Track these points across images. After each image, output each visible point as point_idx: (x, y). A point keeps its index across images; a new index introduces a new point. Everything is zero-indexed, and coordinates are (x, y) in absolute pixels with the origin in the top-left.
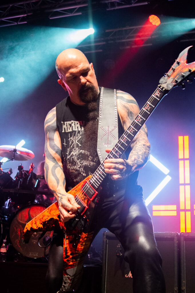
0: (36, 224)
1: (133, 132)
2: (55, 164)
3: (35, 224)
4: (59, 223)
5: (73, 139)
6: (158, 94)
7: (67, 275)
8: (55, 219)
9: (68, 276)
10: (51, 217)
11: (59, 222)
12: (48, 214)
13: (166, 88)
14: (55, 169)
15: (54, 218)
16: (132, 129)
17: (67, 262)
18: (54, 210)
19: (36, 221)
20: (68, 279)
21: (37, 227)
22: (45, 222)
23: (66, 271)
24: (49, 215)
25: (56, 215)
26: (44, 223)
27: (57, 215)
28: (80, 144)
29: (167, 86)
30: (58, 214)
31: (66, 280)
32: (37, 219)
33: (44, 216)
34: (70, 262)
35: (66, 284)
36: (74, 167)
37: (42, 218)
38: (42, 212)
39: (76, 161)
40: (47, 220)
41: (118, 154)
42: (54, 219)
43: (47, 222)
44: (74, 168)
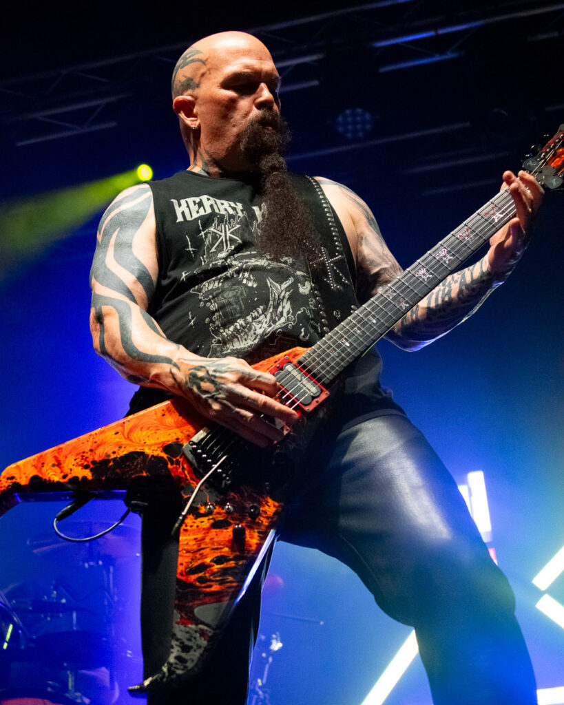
0: (60, 468)
3: (56, 468)
4: (168, 469)
5: (217, 232)
7: (197, 624)
8: (153, 456)
9: (201, 626)
10: (132, 449)
11: (169, 466)
12: (117, 440)
15: (147, 451)
17: (197, 584)
18: (149, 428)
19: (61, 458)
20: (198, 635)
21: (64, 477)
22: (105, 462)
23: (192, 612)
24: (124, 442)
25: (156, 444)
26: (99, 467)
27: (160, 443)
29: (546, 180)
30: (163, 443)
31: (189, 640)
32: (64, 452)
33: (99, 446)
34: (213, 583)
35: (192, 652)
37: (91, 450)
38: (93, 433)
40: (113, 456)
42: (148, 455)
43: (111, 463)
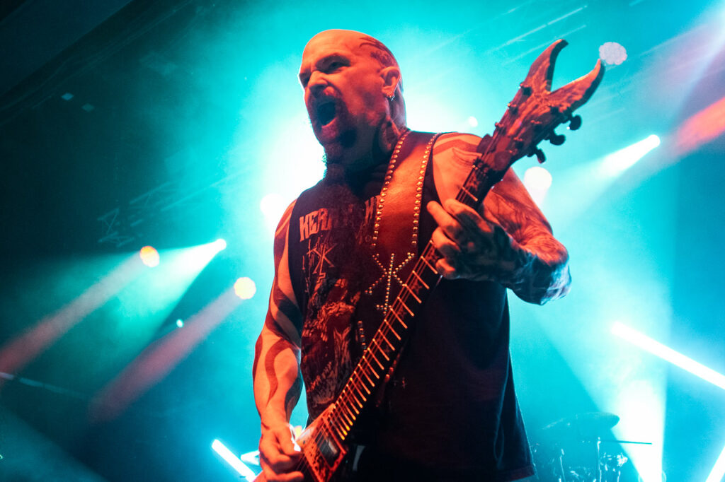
1: (420, 290)
2: (279, 338)
5: (318, 253)
6: (475, 183)
13: (493, 165)
14: (277, 354)
16: (416, 283)
28: (333, 263)
29: (496, 160)
36: (312, 322)
39: (318, 307)
41: (388, 351)
44: (310, 326)
